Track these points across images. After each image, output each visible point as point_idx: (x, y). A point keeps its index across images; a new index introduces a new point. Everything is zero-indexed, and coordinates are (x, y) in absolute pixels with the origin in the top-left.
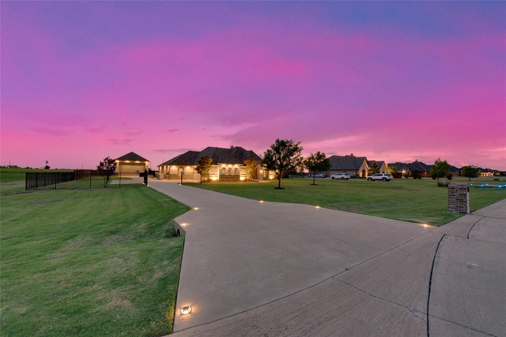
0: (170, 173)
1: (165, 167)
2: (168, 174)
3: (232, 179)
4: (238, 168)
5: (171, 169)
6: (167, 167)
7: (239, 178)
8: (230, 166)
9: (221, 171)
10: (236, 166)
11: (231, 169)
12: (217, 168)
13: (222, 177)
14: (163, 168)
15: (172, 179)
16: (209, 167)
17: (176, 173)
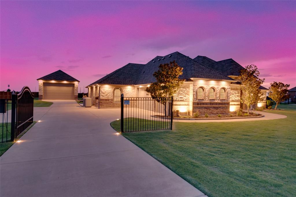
0: (101, 97)
1: (94, 87)
2: (97, 98)
3: (215, 111)
4: (226, 87)
5: (102, 90)
6: (96, 88)
7: (228, 108)
8: (213, 83)
9: (196, 94)
10: (224, 84)
11: (213, 89)
12: (188, 87)
13: (198, 105)
14: (92, 88)
15: (104, 108)
16: (178, 85)
17: (111, 97)
